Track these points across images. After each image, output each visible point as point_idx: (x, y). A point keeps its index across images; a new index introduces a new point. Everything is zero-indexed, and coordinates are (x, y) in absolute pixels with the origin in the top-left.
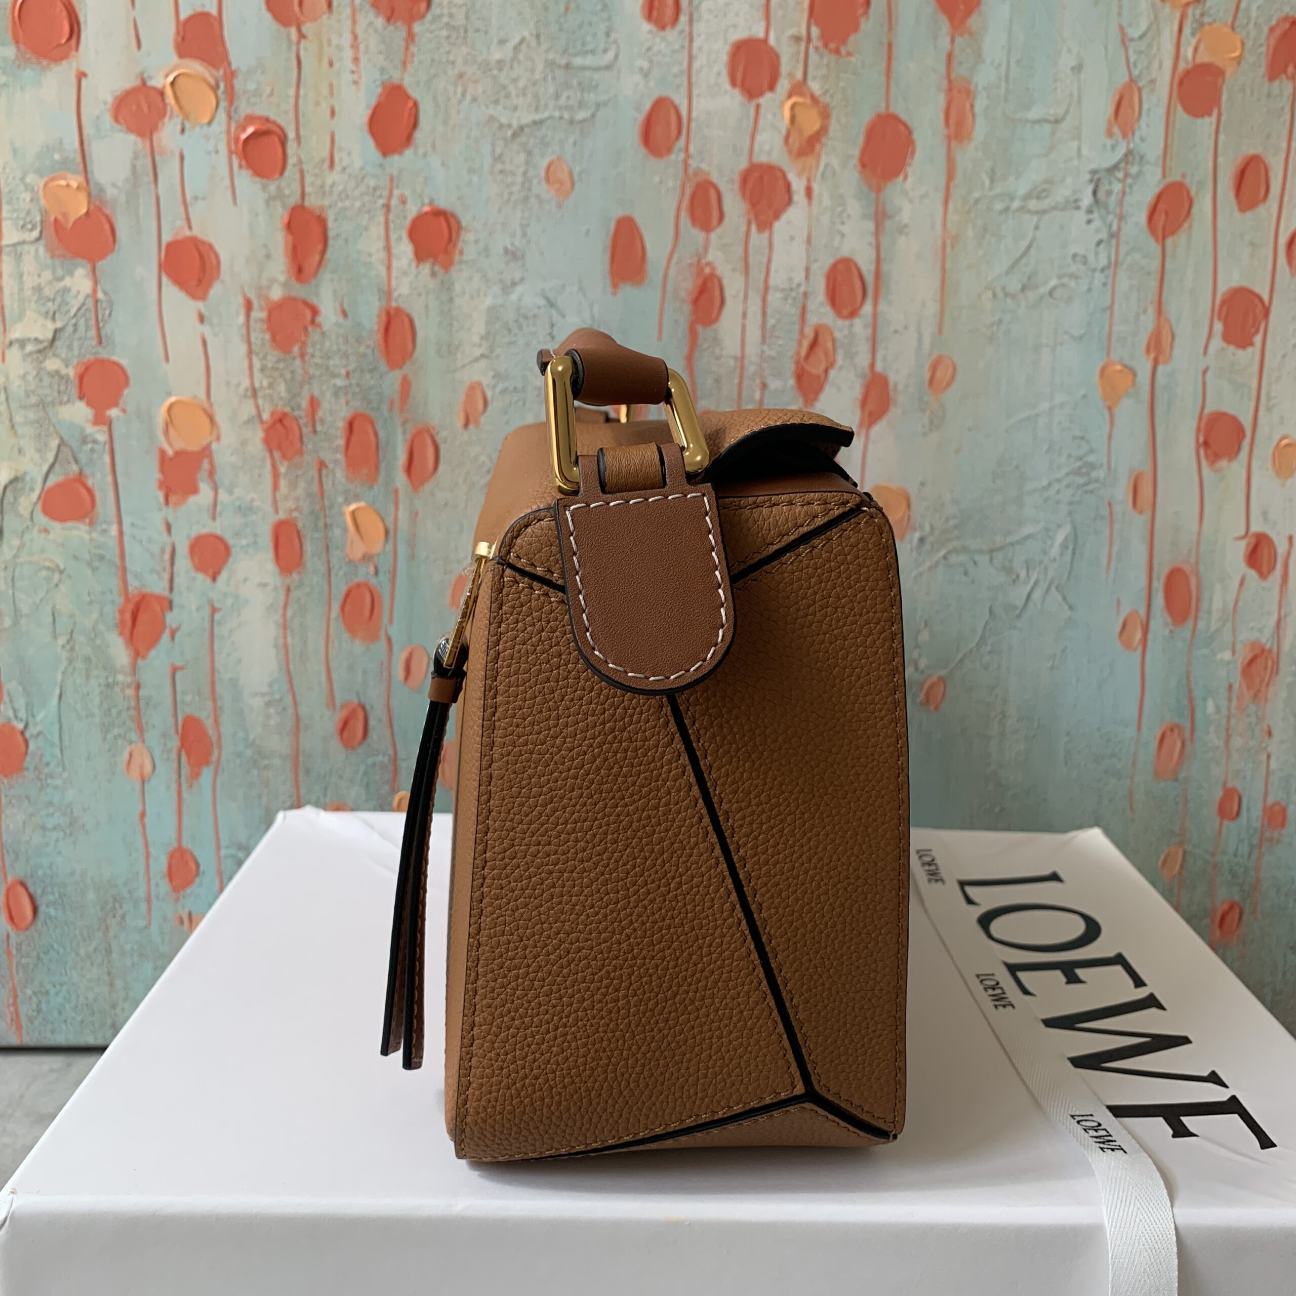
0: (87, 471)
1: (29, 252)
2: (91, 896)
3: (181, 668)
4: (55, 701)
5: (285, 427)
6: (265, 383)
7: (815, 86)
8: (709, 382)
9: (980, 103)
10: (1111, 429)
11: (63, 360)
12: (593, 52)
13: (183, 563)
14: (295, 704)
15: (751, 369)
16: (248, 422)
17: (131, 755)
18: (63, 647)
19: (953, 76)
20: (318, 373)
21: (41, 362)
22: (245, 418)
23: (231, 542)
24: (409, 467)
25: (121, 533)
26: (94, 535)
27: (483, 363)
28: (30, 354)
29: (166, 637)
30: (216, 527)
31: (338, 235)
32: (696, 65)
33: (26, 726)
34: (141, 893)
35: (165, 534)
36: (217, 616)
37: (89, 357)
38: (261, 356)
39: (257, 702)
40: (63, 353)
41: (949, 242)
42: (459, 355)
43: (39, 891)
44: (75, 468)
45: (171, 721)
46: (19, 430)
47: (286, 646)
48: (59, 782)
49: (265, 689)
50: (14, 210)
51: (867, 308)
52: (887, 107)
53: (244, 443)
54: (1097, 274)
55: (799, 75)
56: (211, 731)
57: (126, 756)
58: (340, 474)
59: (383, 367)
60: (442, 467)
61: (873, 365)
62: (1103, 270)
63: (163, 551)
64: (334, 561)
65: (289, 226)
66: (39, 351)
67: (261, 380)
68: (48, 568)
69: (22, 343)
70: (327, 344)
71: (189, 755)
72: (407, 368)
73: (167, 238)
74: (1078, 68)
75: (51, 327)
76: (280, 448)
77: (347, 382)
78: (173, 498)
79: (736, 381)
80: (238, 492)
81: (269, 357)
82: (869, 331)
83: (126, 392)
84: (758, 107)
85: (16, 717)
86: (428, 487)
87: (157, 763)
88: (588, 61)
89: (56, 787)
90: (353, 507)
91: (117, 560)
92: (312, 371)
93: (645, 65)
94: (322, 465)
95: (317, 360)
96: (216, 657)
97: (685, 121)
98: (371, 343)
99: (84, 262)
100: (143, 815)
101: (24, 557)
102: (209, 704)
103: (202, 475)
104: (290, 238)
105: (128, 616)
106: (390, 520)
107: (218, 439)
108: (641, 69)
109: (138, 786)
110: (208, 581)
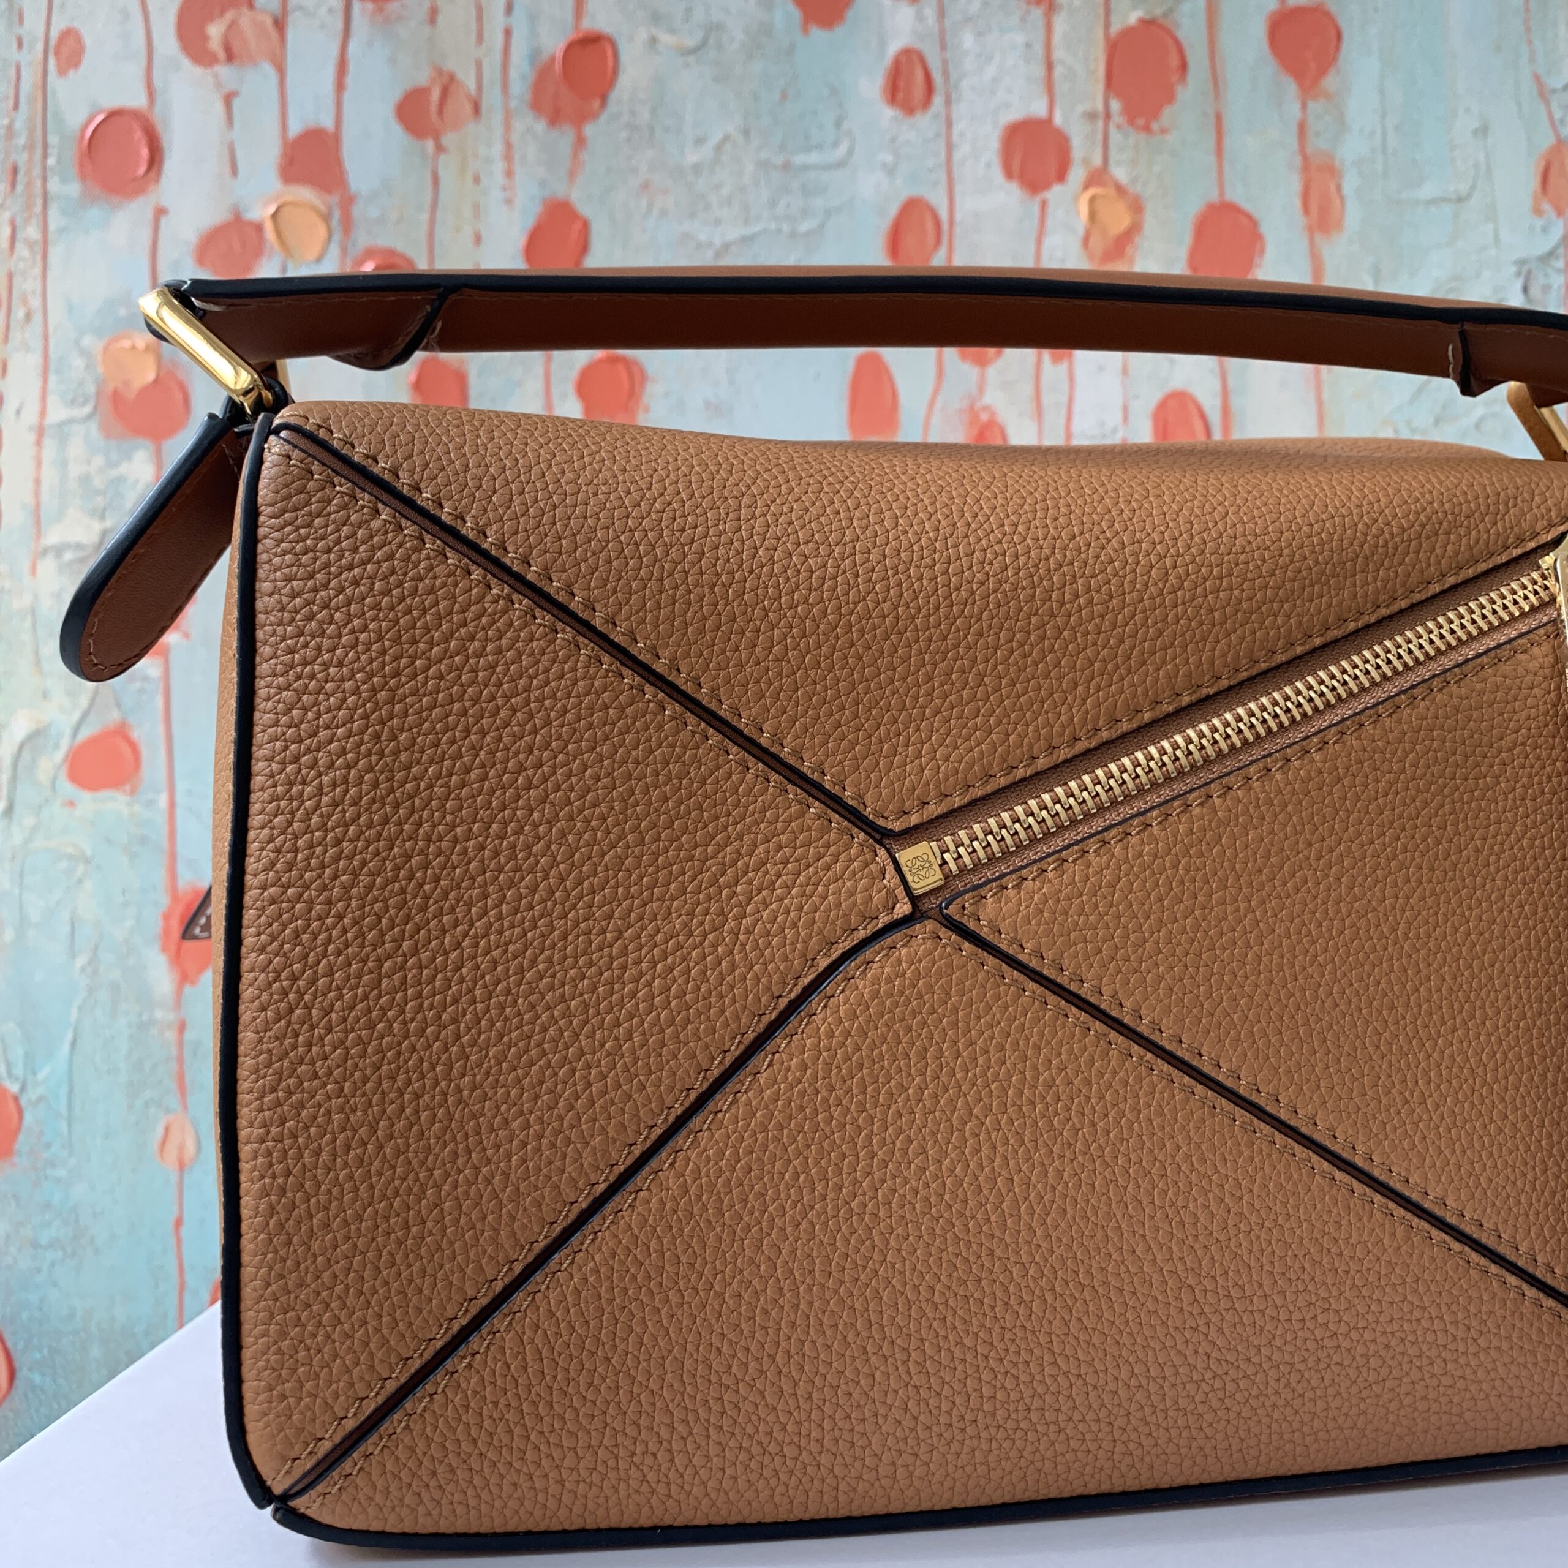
1: (78, 433)
7: (1120, 173)
9: (1350, 184)
12: (819, 147)
19: (1309, 150)
32: (957, 155)
33: (23, 1089)
43: (21, 1345)
50: (64, 381)
52: (1222, 192)
55: (1097, 161)
65: (419, 383)
74: (1483, 131)
84: (1044, 204)
88: (814, 158)
89: (58, 1180)
93: (889, 158)
97: (945, 227)
99: (148, 441)
100: (179, 1223)
108: (884, 165)
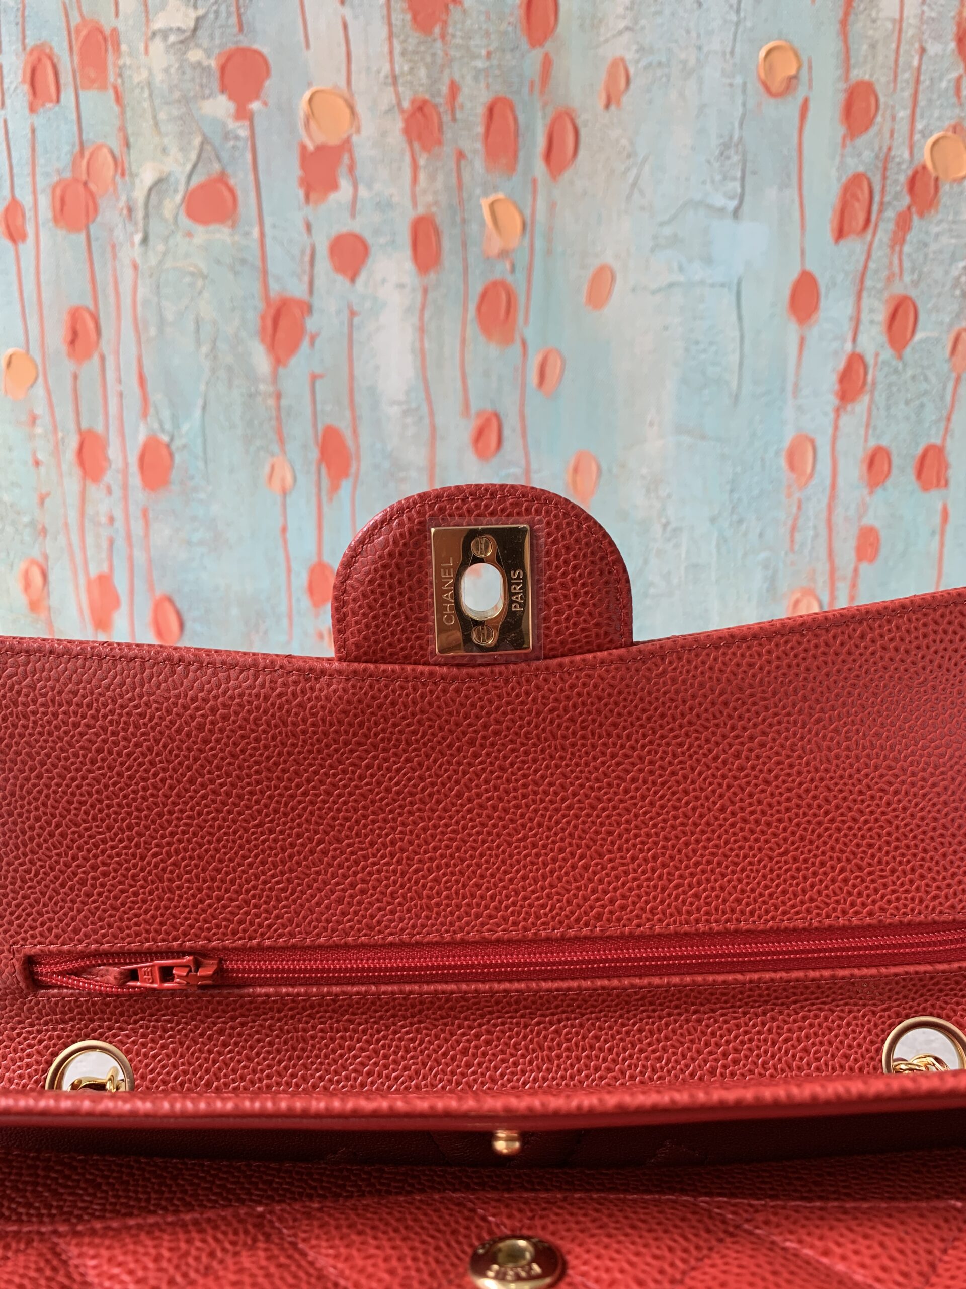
0: (230, 170)
2: (235, 611)
3: (321, 376)
4: (198, 413)
5: (424, 115)
6: (406, 68)
8: (865, 47)
11: (205, 50)
13: (323, 264)
14: (432, 413)
15: (909, 33)
16: (389, 111)
17: (273, 468)
18: (207, 356)
20: (458, 55)
21: (184, 53)
22: (384, 107)
23: (370, 240)
24: (548, 155)
25: (262, 234)
26: (237, 238)
27: (627, 36)
28: (173, 44)
29: (305, 344)
30: (356, 226)
34: (283, 608)
35: (306, 236)
36: (356, 320)
37: (231, 46)
38: (402, 38)
39: (394, 411)
40: (205, 43)
42: (602, 30)
44: (217, 167)
45: (310, 431)
46: (163, 129)
47: (422, 351)
48: (202, 496)
49: (402, 397)
53: (384, 134)
56: (350, 442)
57: (267, 469)
58: (479, 164)
59: (524, 45)
60: (582, 152)
63: (303, 252)
64: (471, 260)
66: (182, 42)
67: (402, 66)
68: (192, 274)
69: (165, 34)
70: (469, 22)
71: (328, 467)
72: (549, 46)
75: (193, 14)
76: (419, 138)
77: (487, 64)
78: (313, 196)
79: (894, 46)
80: (378, 186)
81: (410, 40)
83: (267, 83)
85: (163, 430)
86: (567, 175)
87: (298, 475)
90: (492, 198)
91: (258, 263)
92: (453, 53)
94: (461, 155)
95: (458, 41)
96: (356, 363)
98: (512, 19)
101: (169, 264)
102: (348, 414)
103: (343, 170)
105: (269, 323)
106: (528, 212)
107: (358, 131)
109: (279, 500)
110: (347, 283)
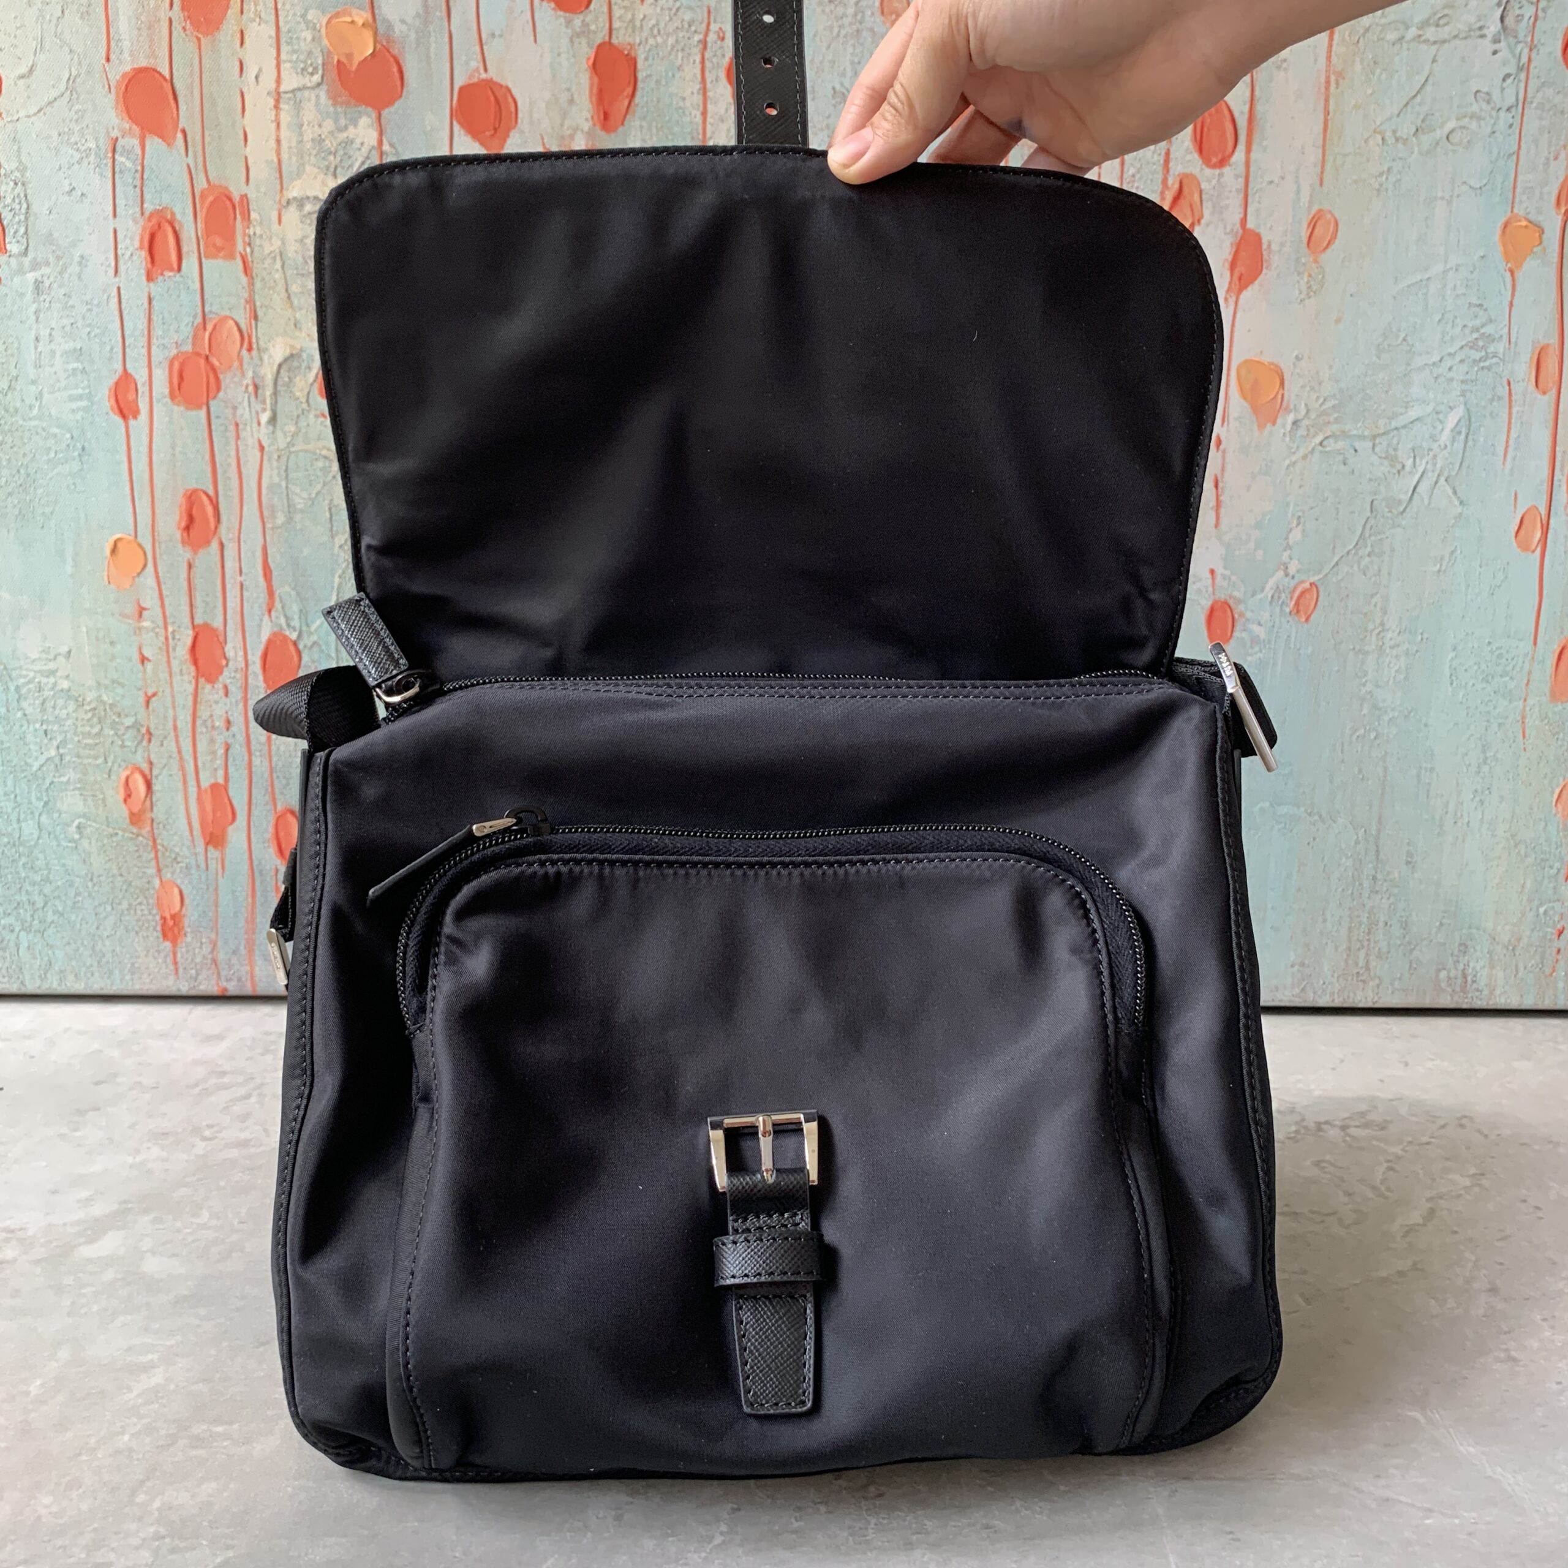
1: (309, 100)
10: (1513, 295)
18: (341, 547)
28: (309, 214)
31: (650, 76)
41: (1333, 78)
46: (296, 302)
50: (295, 51)
51: (1239, 156)
54: (1502, 114)
61: (1244, 221)
62: (1508, 110)
65: (596, 67)
68: (325, 458)
69: (301, 202)
73: (459, 82)
82: (1242, 180)
85: (289, 626)
99: (369, 109)
101: (299, 445)
104: (596, 79)
